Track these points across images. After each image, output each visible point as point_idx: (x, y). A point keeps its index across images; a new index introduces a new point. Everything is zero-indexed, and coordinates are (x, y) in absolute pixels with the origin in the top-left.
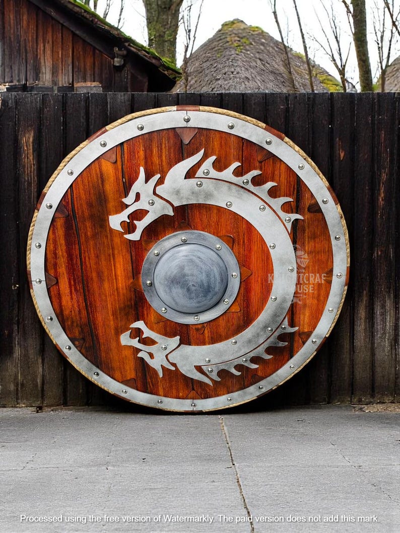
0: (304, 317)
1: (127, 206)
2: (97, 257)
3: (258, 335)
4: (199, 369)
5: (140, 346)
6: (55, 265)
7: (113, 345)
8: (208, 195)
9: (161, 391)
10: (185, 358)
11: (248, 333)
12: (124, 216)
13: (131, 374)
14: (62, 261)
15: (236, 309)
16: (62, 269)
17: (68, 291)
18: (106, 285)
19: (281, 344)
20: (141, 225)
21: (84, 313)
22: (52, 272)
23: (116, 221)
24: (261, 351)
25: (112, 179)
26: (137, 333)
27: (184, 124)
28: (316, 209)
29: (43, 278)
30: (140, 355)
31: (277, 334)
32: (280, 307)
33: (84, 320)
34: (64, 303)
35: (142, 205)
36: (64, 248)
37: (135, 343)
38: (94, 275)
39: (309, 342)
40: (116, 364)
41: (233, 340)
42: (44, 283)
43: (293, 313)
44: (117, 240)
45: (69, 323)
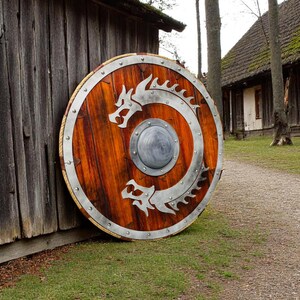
1: (118, 108)
2: (104, 141)
4: (167, 205)
5: (133, 197)
7: (118, 199)
8: (157, 98)
9: (149, 228)
10: (159, 199)
11: (187, 175)
13: (130, 219)
14: (83, 147)
15: (180, 162)
16: (83, 153)
18: (110, 159)
20: (126, 118)
21: (98, 180)
22: (77, 155)
23: (113, 117)
25: (108, 92)
27: (141, 62)
28: (204, 102)
32: (199, 157)
33: (99, 186)
37: (130, 195)
38: (103, 153)
40: (120, 214)
43: (205, 159)
44: (114, 129)
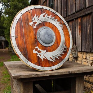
0: (67, 44)
3: (60, 49)
6: (17, 33)
12: (32, 23)
17: (20, 39)
19: (65, 51)
24: (62, 52)
26: (37, 49)
29: (14, 36)
30: (38, 55)
31: (64, 48)
34: (19, 42)
35: (36, 21)
36: (19, 29)
39: (69, 50)
41: (56, 50)
42: (14, 37)
45: (20, 47)
